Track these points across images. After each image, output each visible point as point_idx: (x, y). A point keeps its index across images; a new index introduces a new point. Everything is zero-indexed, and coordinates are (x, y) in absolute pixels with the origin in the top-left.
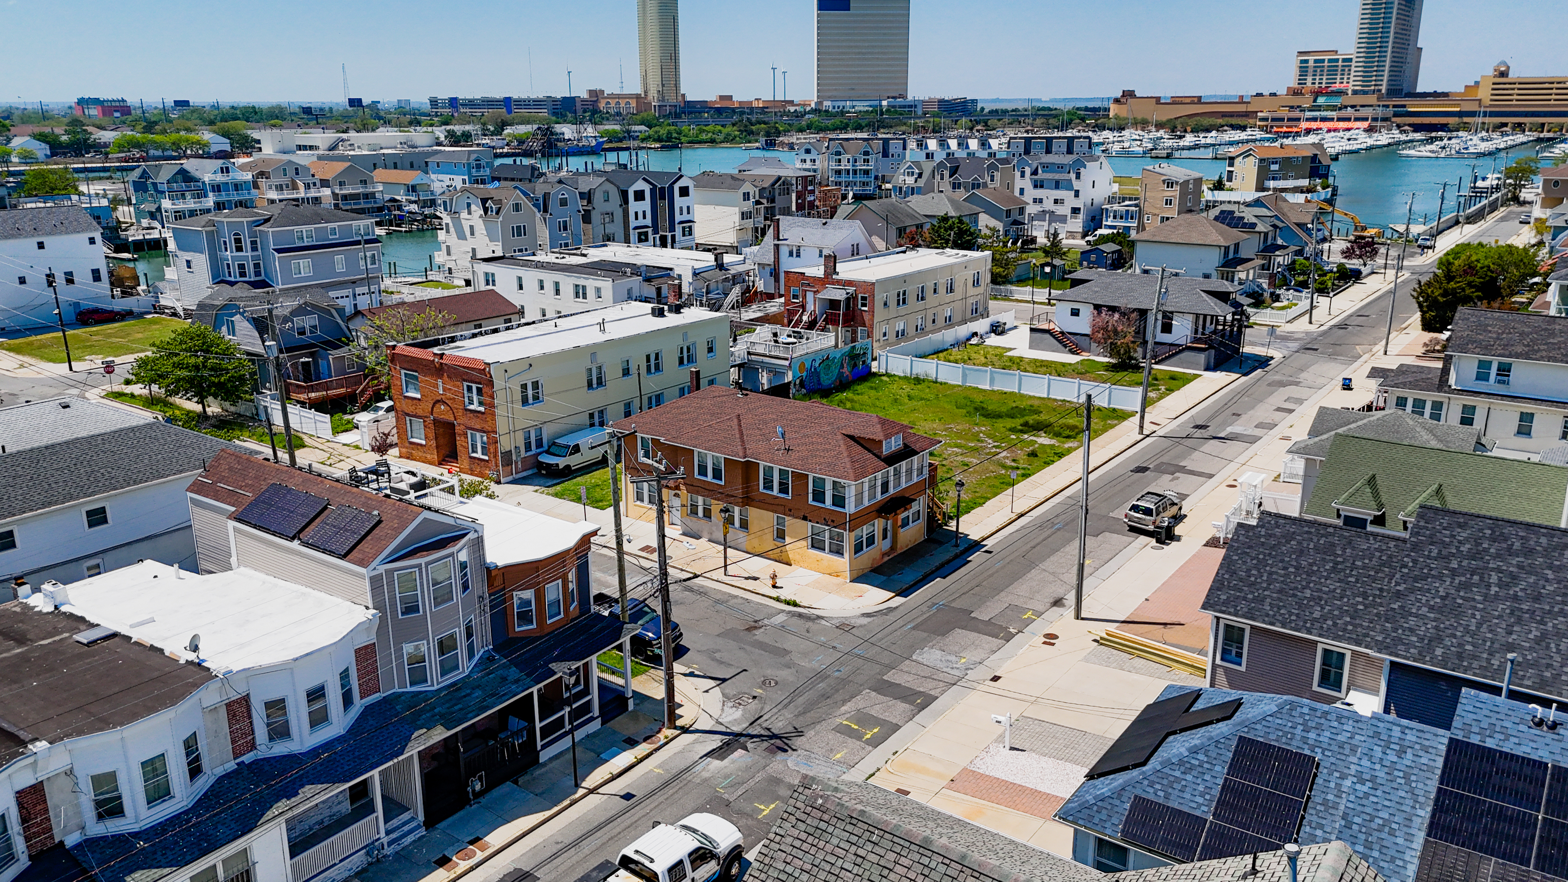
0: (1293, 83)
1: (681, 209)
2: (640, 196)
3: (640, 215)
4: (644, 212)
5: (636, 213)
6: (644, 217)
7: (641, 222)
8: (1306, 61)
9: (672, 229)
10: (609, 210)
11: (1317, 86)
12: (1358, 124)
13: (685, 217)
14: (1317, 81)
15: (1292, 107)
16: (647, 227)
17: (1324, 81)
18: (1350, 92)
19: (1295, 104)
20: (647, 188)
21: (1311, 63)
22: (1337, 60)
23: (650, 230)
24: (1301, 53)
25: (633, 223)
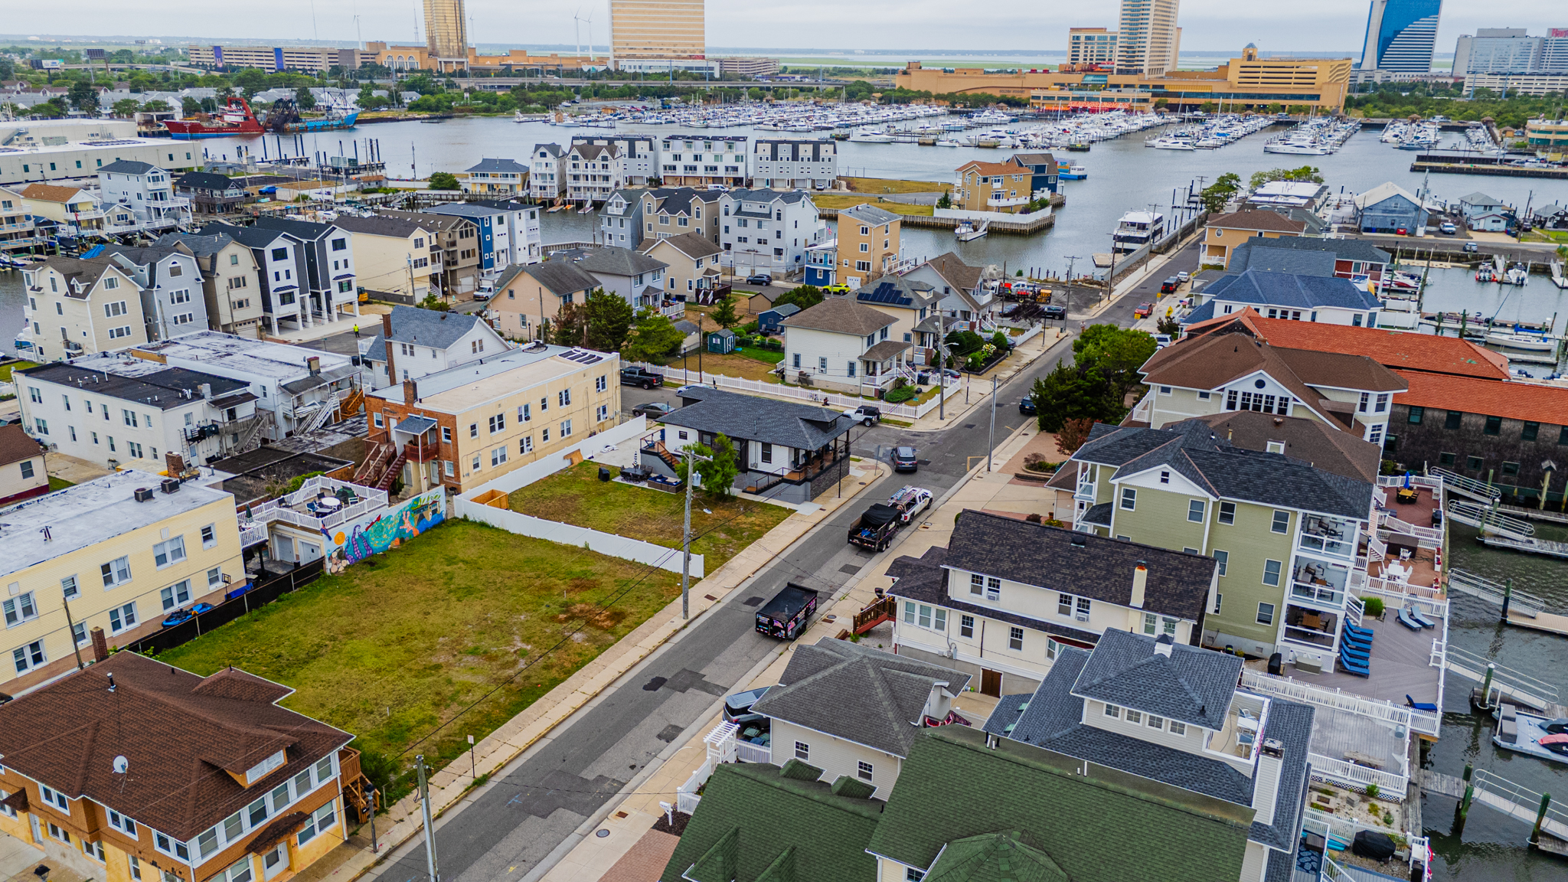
0: (1066, 60)
1: (336, 263)
2: (280, 254)
3: (283, 275)
4: (287, 272)
5: (277, 274)
6: (288, 277)
7: (284, 282)
8: (1078, 38)
9: (327, 285)
10: (239, 274)
11: (1088, 62)
12: (1120, 105)
13: (342, 271)
14: (1088, 58)
15: (1062, 85)
16: (292, 287)
17: (1094, 58)
18: (1115, 71)
19: (1066, 82)
20: (290, 247)
21: (1083, 39)
22: (1105, 38)
23: (296, 292)
24: (1073, 29)
25: (273, 284)
